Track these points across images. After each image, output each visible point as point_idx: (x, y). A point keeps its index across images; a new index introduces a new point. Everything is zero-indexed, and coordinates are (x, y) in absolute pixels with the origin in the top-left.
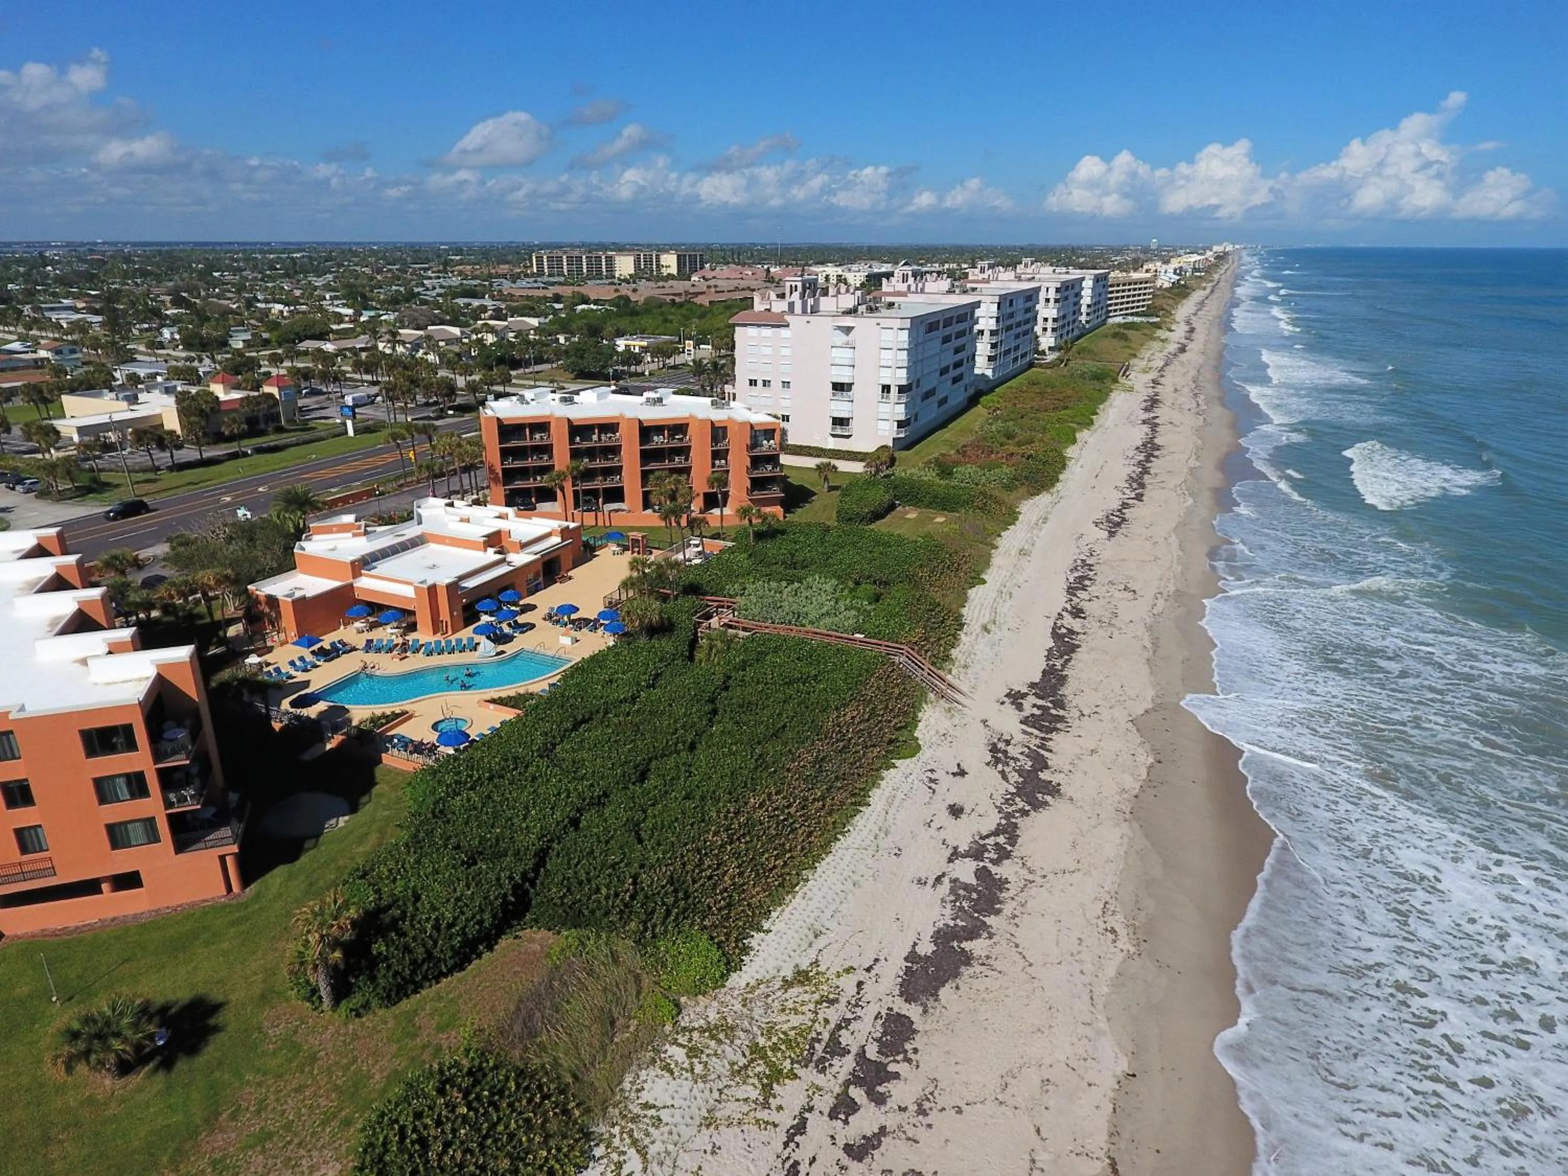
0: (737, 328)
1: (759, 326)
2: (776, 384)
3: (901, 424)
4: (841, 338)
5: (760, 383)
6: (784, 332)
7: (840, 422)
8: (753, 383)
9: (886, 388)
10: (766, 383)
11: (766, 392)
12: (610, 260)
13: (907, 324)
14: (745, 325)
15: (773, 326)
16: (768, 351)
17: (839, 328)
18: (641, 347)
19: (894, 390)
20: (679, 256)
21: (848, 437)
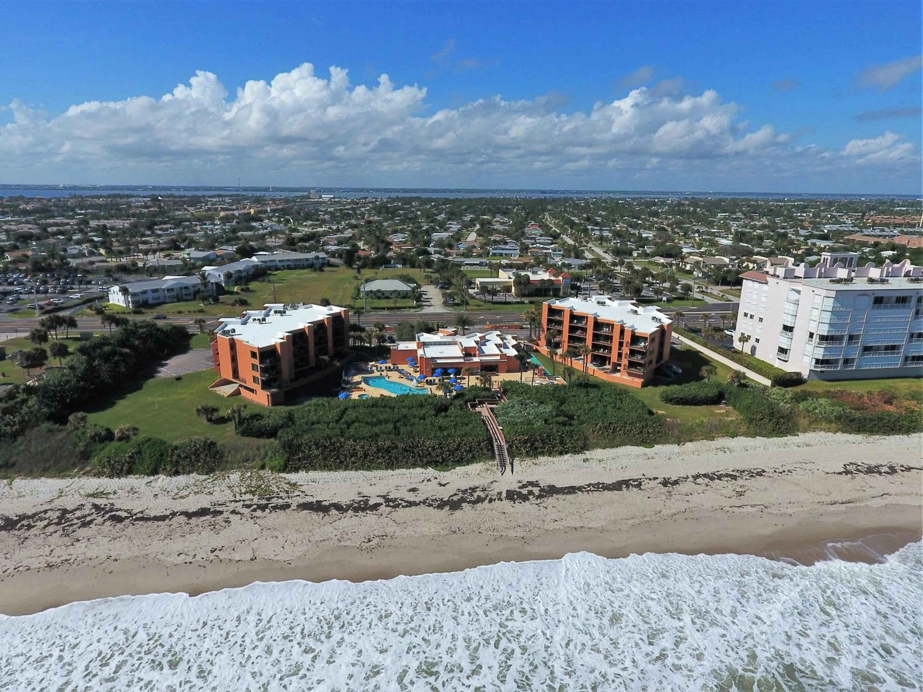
0: (744, 281)
1: (754, 281)
2: (756, 319)
3: (818, 361)
5: (749, 316)
6: (765, 287)
7: (782, 351)
9: (811, 335)
10: (752, 317)
11: (751, 322)
13: (833, 294)
14: (747, 279)
15: (760, 282)
16: (755, 297)
17: (794, 290)
19: (816, 339)
21: (786, 361)
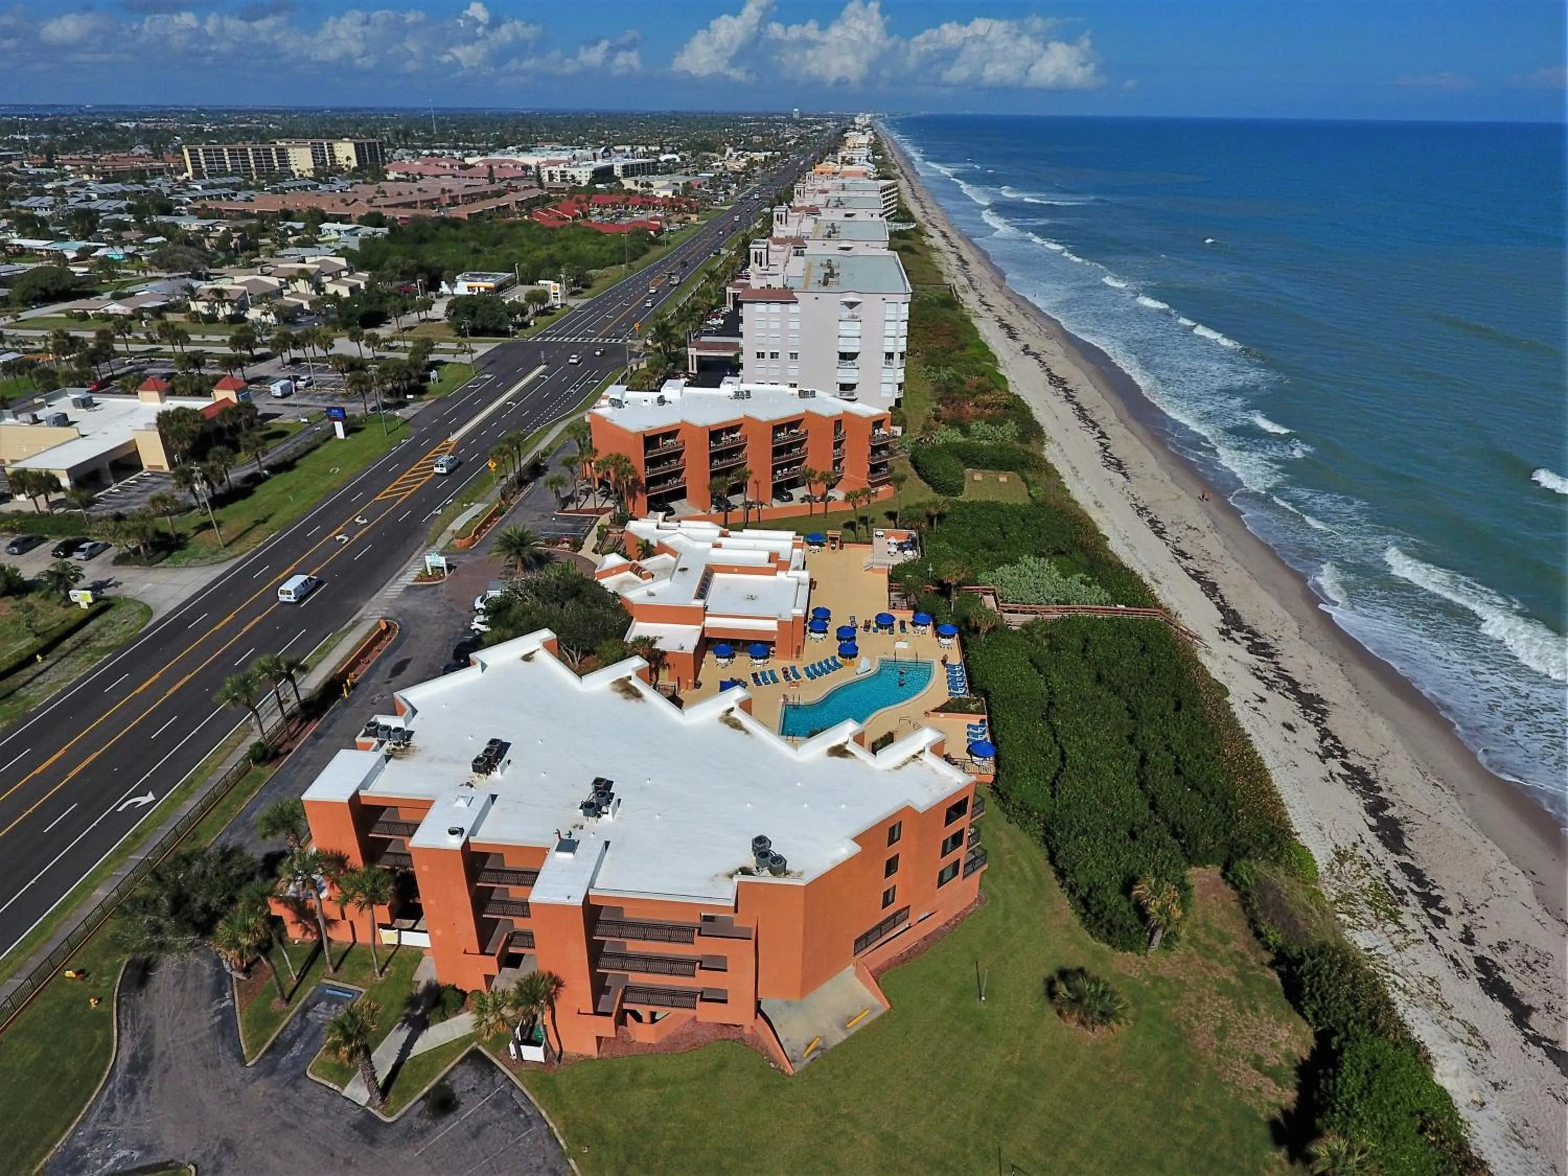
0: (745, 306)
1: (763, 302)
2: (784, 356)
3: (901, 386)
4: (846, 312)
5: (768, 356)
6: (793, 308)
7: (847, 387)
8: (760, 355)
9: (889, 356)
10: (774, 355)
11: (774, 364)
12: (282, 154)
14: (753, 302)
15: (781, 303)
16: (776, 326)
17: (846, 303)
18: (486, 288)
19: (897, 357)
20: (356, 145)
21: (854, 400)
